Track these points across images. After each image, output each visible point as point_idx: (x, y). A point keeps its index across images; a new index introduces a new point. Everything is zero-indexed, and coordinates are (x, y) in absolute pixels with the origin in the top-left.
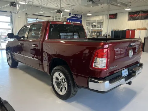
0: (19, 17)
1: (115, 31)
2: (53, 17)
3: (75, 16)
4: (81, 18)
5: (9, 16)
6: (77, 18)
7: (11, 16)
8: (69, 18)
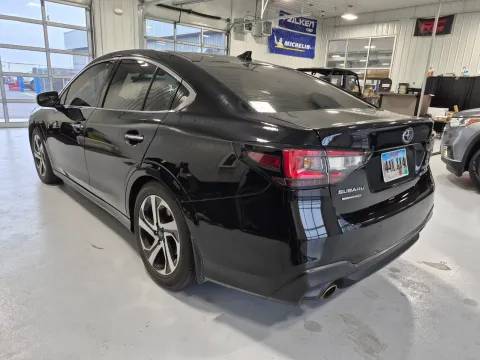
0: (119, 11)
1: (440, 79)
2: (228, 20)
3: (298, 21)
4: (314, 32)
5: (81, 5)
6: (303, 29)
7: (90, 6)
8: (277, 27)
